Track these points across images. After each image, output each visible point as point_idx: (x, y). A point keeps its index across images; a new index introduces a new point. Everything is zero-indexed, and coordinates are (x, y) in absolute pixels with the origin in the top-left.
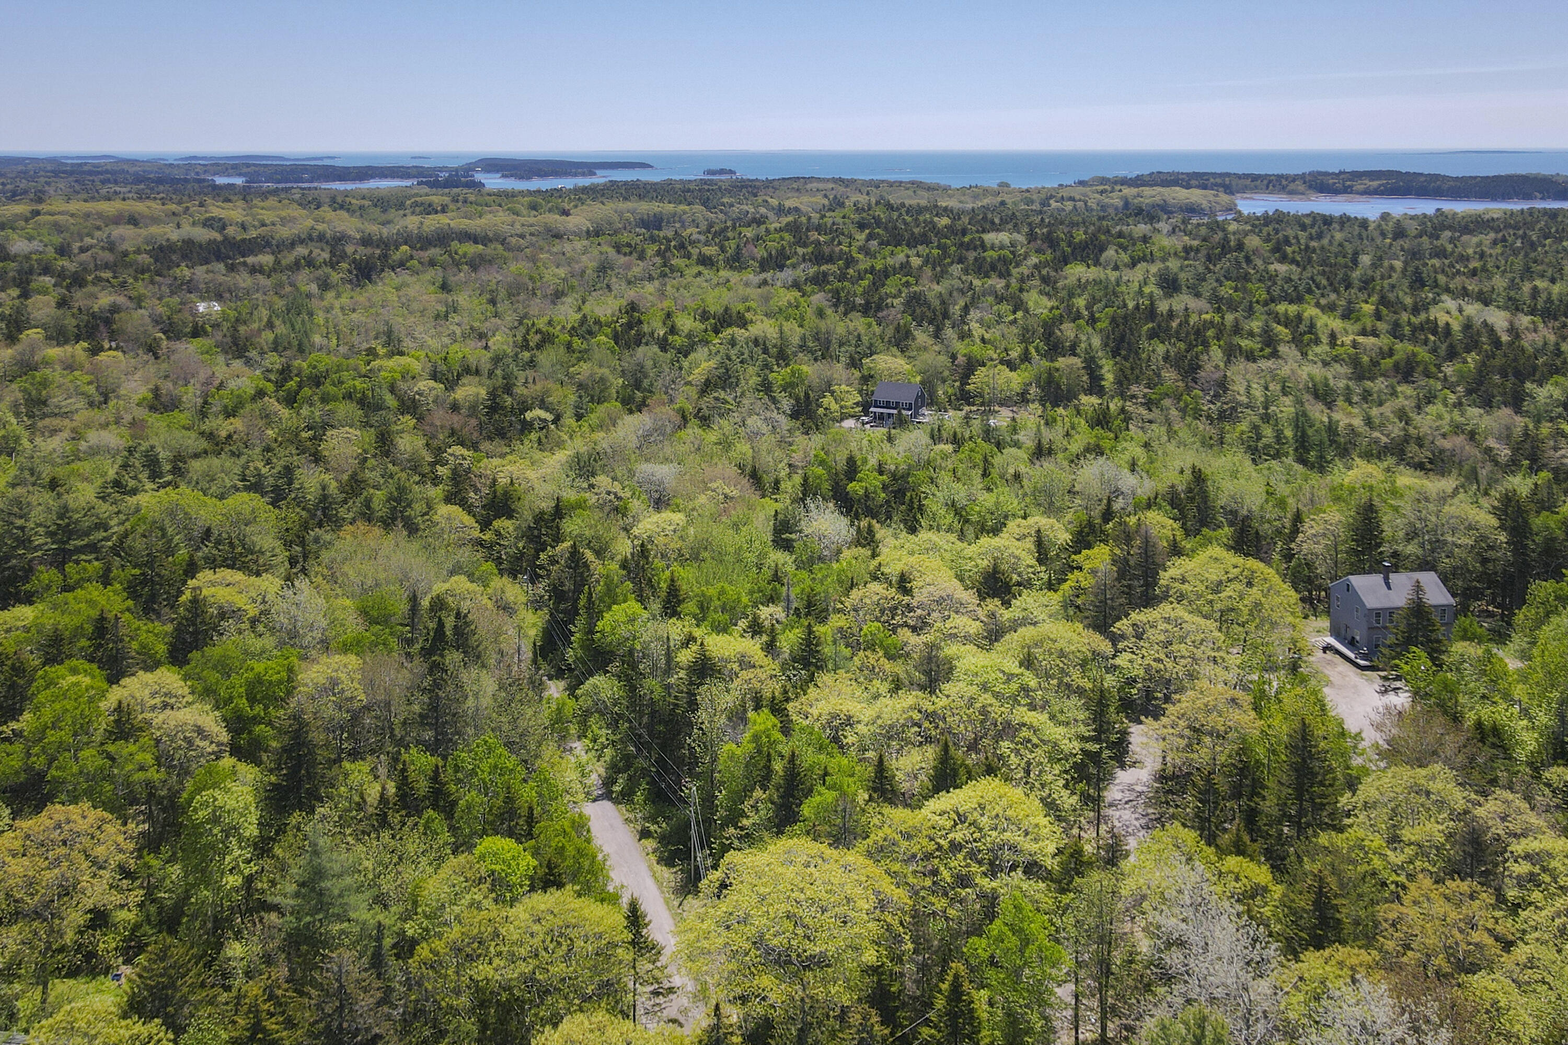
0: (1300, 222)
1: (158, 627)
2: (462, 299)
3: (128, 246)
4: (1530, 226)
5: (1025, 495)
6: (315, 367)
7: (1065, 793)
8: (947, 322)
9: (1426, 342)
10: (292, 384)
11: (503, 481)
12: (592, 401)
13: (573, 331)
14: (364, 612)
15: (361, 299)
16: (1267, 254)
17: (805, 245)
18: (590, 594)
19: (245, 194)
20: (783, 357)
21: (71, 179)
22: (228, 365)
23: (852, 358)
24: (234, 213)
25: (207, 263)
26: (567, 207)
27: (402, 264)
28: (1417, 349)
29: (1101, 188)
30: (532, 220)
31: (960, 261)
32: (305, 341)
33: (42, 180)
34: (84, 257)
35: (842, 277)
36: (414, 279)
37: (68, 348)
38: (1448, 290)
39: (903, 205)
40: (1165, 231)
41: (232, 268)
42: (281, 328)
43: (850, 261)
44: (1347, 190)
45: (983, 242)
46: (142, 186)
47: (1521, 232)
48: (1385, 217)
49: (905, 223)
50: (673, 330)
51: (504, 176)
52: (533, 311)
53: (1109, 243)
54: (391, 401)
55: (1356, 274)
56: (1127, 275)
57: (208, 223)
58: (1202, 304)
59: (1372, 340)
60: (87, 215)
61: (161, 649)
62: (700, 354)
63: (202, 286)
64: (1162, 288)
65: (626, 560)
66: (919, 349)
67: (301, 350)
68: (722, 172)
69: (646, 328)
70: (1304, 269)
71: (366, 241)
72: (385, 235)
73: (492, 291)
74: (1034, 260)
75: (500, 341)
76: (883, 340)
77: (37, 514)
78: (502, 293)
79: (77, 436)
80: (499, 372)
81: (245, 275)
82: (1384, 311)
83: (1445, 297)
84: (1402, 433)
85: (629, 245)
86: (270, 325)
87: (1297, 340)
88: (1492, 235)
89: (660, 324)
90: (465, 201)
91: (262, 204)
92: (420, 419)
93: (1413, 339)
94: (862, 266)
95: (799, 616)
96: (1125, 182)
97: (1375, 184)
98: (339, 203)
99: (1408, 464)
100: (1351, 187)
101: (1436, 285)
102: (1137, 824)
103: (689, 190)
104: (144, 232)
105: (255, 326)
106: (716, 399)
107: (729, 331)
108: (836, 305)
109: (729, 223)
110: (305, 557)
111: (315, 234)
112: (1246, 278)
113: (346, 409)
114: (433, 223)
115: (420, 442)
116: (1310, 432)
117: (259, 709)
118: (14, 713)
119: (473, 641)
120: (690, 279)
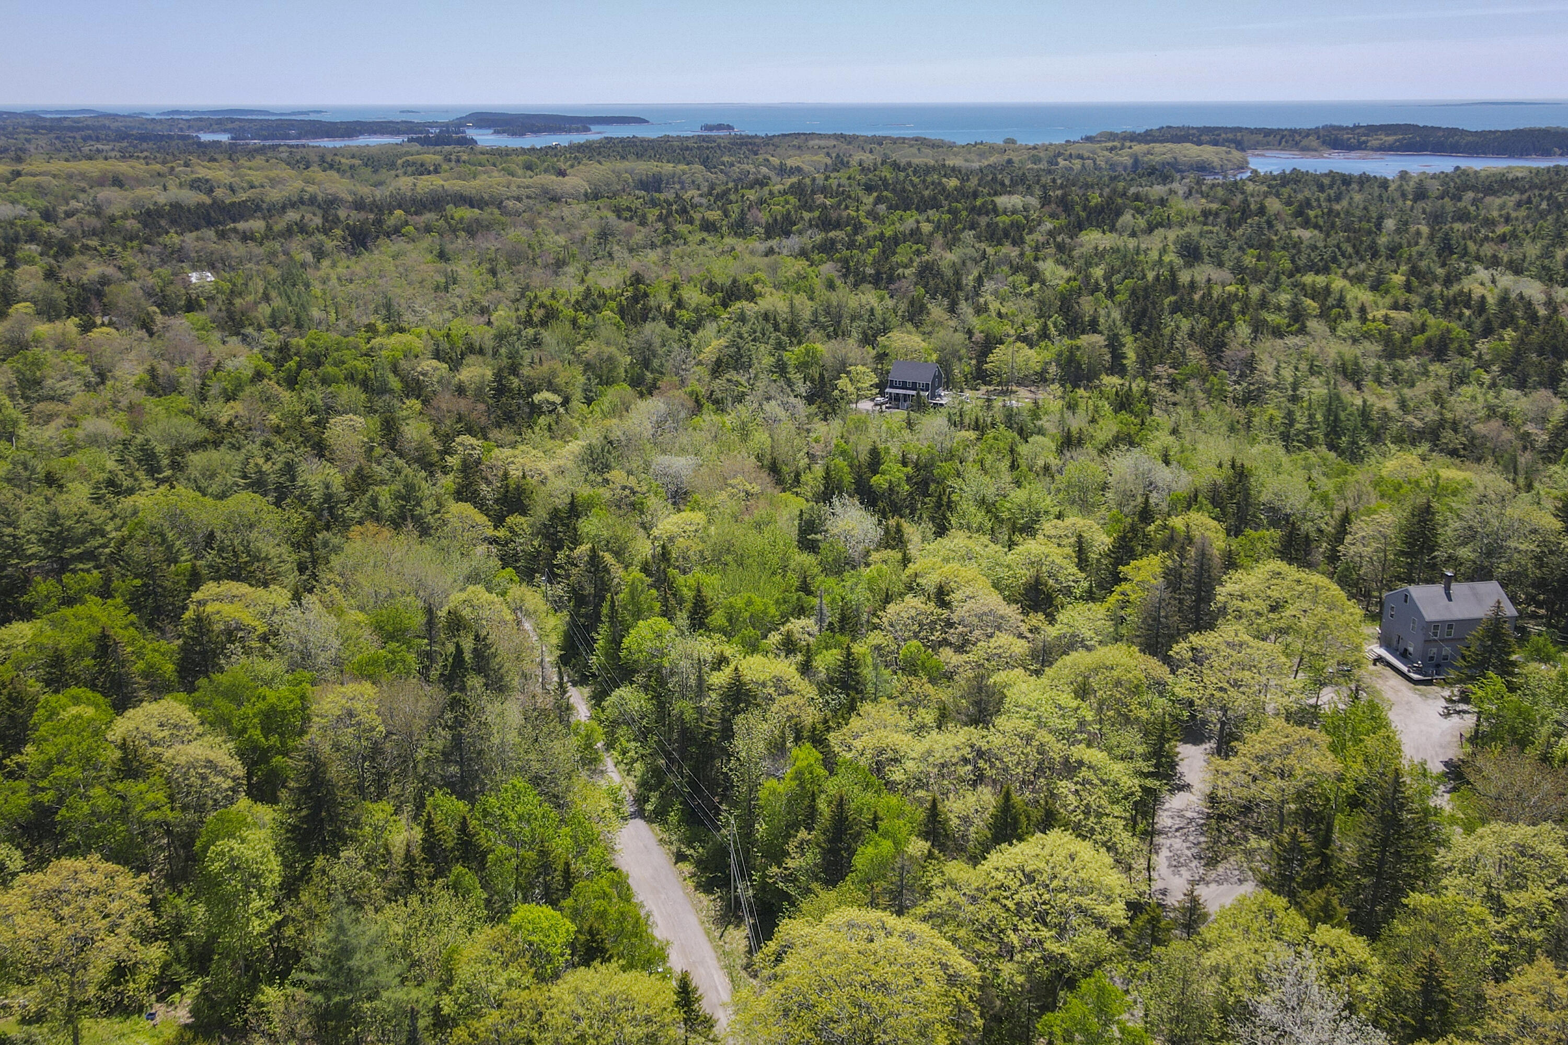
0: (1319, 183)
1: (164, 645)
2: (461, 268)
3: (114, 210)
4: (1556, 186)
5: (1059, 490)
6: (313, 346)
7: (1126, 835)
8: (961, 294)
9: (1460, 317)
10: (292, 364)
11: (515, 473)
12: (600, 383)
13: (577, 306)
14: (378, 628)
15: (358, 269)
16: (1289, 219)
17: (810, 210)
18: (613, 602)
19: (231, 152)
20: (794, 333)
21: (52, 135)
22: (224, 343)
23: (865, 334)
24: (220, 173)
25: (197, 229)
26: (563, 167)
27: (397, 230)
28: (1453, 325)
29: (1110, 144)
30: (528, 181)
31: (972, 227)
32: (303, 316)
33: (22, 136)
34: (70, 222)
35: (851, 245)
36: (410, 247)
37: (59, 325)
38: (1478, 259)
39: (909, 164)
40: (1181, 192)
41: (222, 235)
42: (278, 302)
43: (858, 228)
44: (1360, 146)
45: (995, 205)
46: (125, 144)
47: (1547, 193)
48: (1404, 175)
49: (914, 186)
50: (680, 304)
51: (496, 132)
52: (536, 282)
53: (1126, 206)
54: (395, 383)
55: (1383, 240)
56: (1145, 242)
57: (196, 185)
58: (1225, 274)
59: (1405, 314)
60: (70, 177)
61: (169, 669)
62: (710, 329)
63: (193, 255)
64: (1182, 256)
65: (647, 563)
66: (933, 324)
67: (299, 325)
68: (720, 127)
69: (652, 302)
70: (1328, 235)
71: (359, 205)
72: (378, 197)
73: (491, 260)
74: (1048, 225)
75: (503, 316)
76: (895, 313)
77: (27, 521)
78: (502, 263)
79: (73, 422)
80: (503, 351)
81: (237, 242)
82: (1415, 283)
83: (1478, 267)
84: (1437, 418)
85: (629, 209)
86: (266, 298)
87: (1323, 314)
88: (1517, 196)
89: (667, 297)
90: (458, 161)
91: (248, 164)
92: (425, 402)
93: (1446, 312)
94: (871, 232)
95: (832, 631)
96: (1134, 138)
97: (1391, 139)
98: (328, 163)
99: (1441, 451)
100: (1365, 142)
101: (1465, 253)
102: (1189, 853)
103: (687, 148)
104: (130, 195)
105: (250, 298)
106: (729, 381)
107: (738, 305)
108: (845, 276)
109: (731, 185)
110: (315, 562)
111: (306, 197)
112: (1269, 245)
113: (349, 393)
114: (427, 184)
115: (427, 429)
116: (1342, 416)
117: (274, 739)
118: (17, 745)
119: (494, 664)
120: (694, 247)
